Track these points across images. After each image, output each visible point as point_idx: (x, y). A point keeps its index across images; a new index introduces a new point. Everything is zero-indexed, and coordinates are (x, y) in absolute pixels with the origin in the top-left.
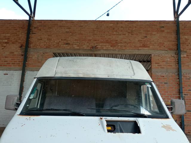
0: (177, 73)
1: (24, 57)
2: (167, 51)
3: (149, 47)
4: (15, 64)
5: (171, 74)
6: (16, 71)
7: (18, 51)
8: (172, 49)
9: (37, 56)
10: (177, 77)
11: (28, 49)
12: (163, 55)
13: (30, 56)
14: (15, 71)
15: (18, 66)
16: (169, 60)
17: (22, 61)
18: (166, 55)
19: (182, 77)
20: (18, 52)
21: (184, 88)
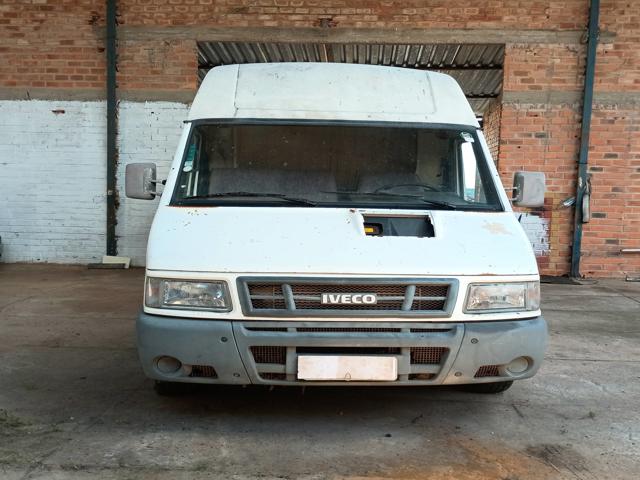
0: (577, 105)
1: (108, 57)
2: (553, 34)
3: (499, 19)
4: (80, 78)
5: (560, 106)
6: (88, 103)
7: (86, 34)
8: (573, 26)
9: (146, 53)
10: (577, 117)
11: (117, 28)
12: (542, 45)
13: (127, 54)
14: (86, 100)
15: (94, 85)
16: (558, 61)
17: (101, 71)
18: (551, 46)
19: (593, 117)
20: (88, 39)
21: (592, 148)
